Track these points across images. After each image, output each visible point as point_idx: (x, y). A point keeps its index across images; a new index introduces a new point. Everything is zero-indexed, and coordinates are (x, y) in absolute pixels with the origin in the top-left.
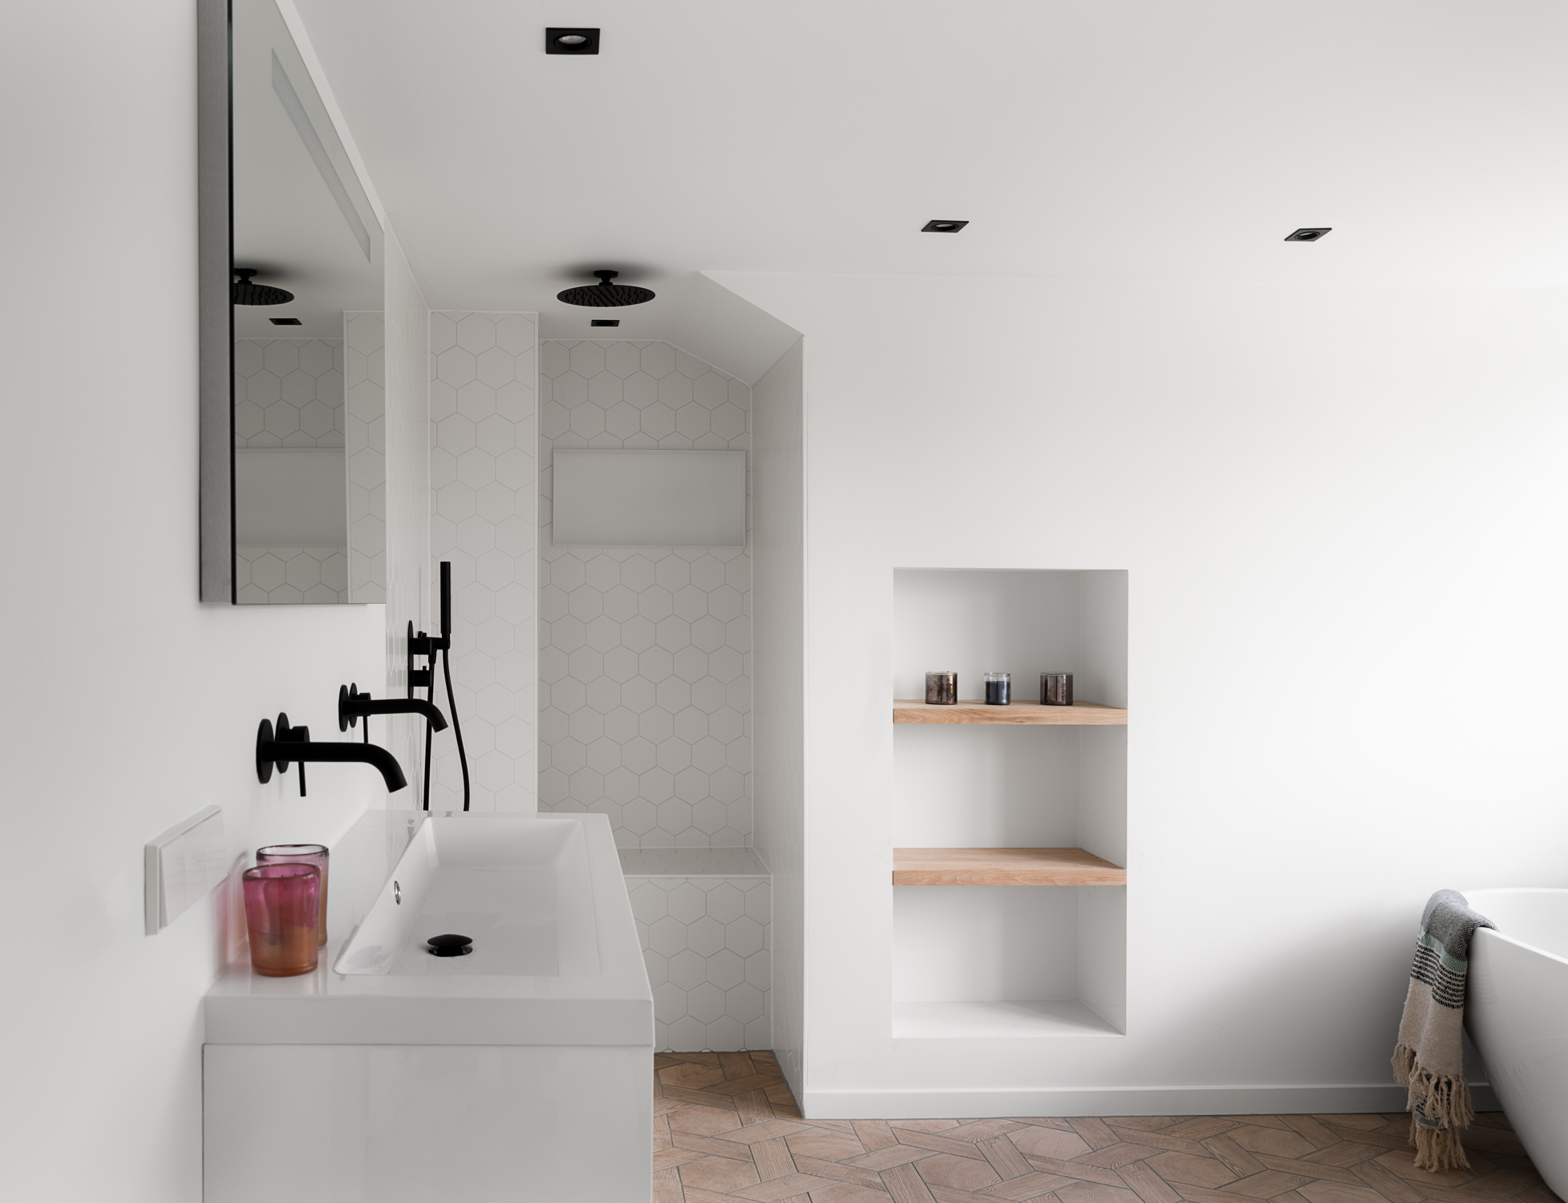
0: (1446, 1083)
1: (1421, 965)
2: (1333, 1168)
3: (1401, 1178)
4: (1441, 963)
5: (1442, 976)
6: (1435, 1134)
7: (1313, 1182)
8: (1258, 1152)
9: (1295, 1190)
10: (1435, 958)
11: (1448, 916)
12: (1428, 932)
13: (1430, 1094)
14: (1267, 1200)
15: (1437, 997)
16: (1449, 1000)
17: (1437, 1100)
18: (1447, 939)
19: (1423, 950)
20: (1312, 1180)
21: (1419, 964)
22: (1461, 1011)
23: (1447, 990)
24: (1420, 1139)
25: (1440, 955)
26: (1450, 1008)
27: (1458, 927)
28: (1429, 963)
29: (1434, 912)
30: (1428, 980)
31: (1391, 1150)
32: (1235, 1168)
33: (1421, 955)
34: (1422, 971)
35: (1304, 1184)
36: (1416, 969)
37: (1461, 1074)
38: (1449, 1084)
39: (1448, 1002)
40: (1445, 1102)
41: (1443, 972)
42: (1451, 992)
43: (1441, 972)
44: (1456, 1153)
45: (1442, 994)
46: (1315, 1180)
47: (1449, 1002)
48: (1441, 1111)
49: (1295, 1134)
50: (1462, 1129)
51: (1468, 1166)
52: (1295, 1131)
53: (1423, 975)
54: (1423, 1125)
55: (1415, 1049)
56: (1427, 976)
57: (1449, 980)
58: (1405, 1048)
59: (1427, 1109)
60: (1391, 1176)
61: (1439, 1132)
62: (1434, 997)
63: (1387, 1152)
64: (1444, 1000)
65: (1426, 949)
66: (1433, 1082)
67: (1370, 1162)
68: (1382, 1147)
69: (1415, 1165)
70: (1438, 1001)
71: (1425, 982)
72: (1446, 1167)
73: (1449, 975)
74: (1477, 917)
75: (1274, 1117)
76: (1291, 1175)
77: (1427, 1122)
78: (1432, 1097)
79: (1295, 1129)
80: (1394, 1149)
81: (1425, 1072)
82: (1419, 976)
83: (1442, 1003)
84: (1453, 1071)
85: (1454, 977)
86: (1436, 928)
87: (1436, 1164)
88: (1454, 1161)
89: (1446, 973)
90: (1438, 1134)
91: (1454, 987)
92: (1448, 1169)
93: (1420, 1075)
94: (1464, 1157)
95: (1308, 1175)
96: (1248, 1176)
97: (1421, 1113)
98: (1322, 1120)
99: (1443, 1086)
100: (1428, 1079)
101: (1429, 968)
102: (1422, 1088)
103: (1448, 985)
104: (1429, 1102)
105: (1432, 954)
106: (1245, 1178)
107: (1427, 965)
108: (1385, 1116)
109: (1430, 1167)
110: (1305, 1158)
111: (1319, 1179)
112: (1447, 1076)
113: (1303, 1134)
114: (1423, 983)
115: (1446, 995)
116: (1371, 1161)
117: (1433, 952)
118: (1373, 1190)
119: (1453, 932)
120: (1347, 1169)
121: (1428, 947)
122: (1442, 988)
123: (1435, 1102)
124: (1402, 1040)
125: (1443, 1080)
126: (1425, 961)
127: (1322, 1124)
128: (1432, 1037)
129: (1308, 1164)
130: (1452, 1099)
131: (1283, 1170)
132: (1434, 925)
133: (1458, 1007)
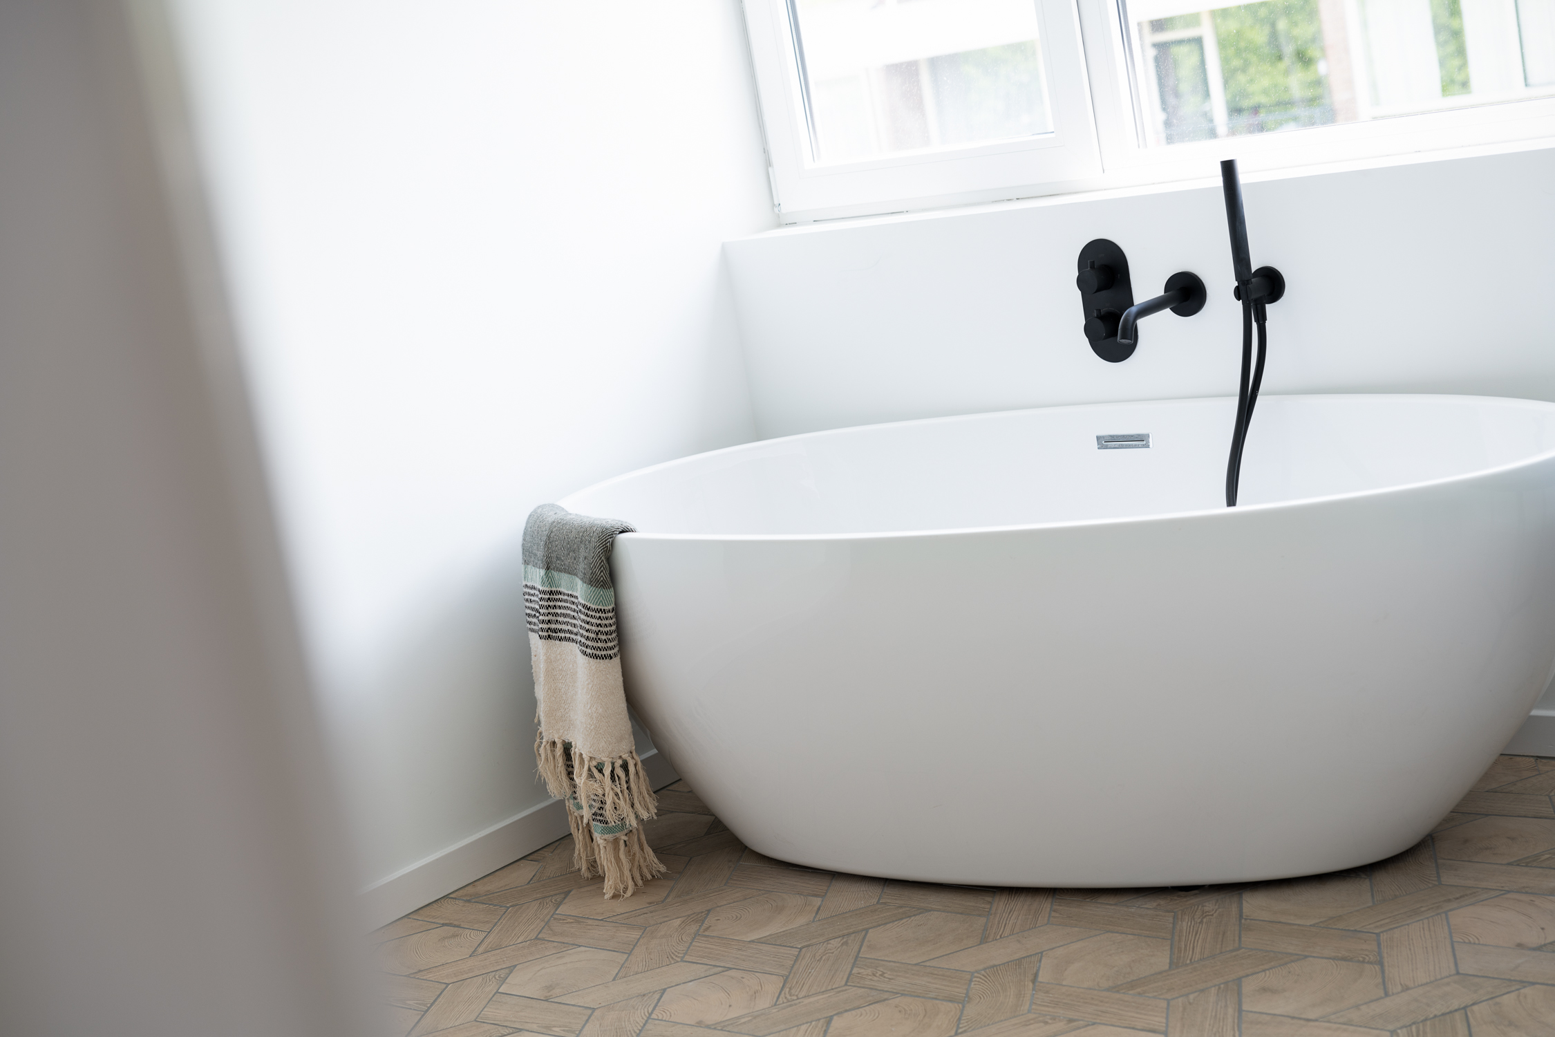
0: (621, 766)
1: (550, 617)
2: (521, 945)
3: (602, 920)
4: (583, 602)
5: (588, 619)
6: (622, 843)
7: (511, 972)
8: (420, 971)
9: (497, 992)
10: (566, 601)
11: (573, 534)
12: (548, 568)
13: (607, 789)
14: (475, 1021)
15: (589, 651)
16: (605, 649)
17: (617, 794)
18: (582, 566)
19: (547, 597)
20: (507, 971)
21: (546, 618)
22: (617, 660)
23: (600, 636)
24: (605, 859)
25: (575, 594)
26: (607, 660)
27: (593, 544)
28: (559, 611)
29: (549, 537)
30: (563, 635)
31: (567, 893)
32: (408, 1002)
33: (546, 604)
34: (553, 626)
35: (503, 980)
36: (545, 626)
37: (634, 748)
38: (625, 767)
39: (603, 653)
40: (626, 792)
41: (590, 613)
42: (604, 637)
43: (587, 615)
44: (645, 858)
45: (595, 644)
46: (511, 969)
47: (605, 652)
48: (624, 805)
49: (446, 927)
50: (651, 821)
51: (663, 869)
52: (444, 925)
53: (555, 631)
54: (606, 836)
55: (569, 738)
56: (561, 631)
57: (599, 622)
58: (554, 743)
59: (608, 812)
60: (590, 922)
61: (626, 838)
62: (584, 653)
63: (565, 898)
64: (598, 653)
65: (551, 593)
66: (607, 771)
67: (555, 919)
68: (556, 895)
69: (606, 897)
70: (591, 656)
71: (561, 639)
72: (640, 882)
73: (598, 615)
74: (613, 523)
75: (406, 920)
76: (481, 978)
77: (610, 830)
78: (611, 792)
79: (442, 922)
80: (570, 891)
81: (594, 763)
82: (551, 634)
83: (596, 657)
84: (625, 747)
85: (603, 615)
86: (558, 558)
87: (630, 883)
88: (645, 871)
89: (593, 614)
90: (625, 841)
91: (606, 629)
92: (647, 883)
93: (589, 770)
94: (656, 860)
95: (498, 968)
96: (432, 1005)
97: (601, 821)
98: (467, 895)
99: (620, 772)
100: (601, 771)
101: (560, 619)
102: (596, 785)
103: (599, 628)
104: (609, 801)
105: (560, 597)
106: (429, 1008)
107: (556, 615)
108: (531, 857)
109: (626, 889)
110: (481, 950)
111: (515, 966)
112: (620, 757)
113: (456, 923)
114: (557, 642)
115: (600, 645)
116: (555, 916)
117: (560, 593)
118: (583, 949)
119: (586, 557)
120: (536, 938)
121: (553, 589)
122: (592, 635)
123: (615, 798)
124: (549, 732)
125: (619, 762)
126: (553, 611)
127: (469, 901)
128: (594, 709)
129: (489, 954)
130: (633, 785)
131: (466, 976)
132: (554, 555)
133: (615, 655)
